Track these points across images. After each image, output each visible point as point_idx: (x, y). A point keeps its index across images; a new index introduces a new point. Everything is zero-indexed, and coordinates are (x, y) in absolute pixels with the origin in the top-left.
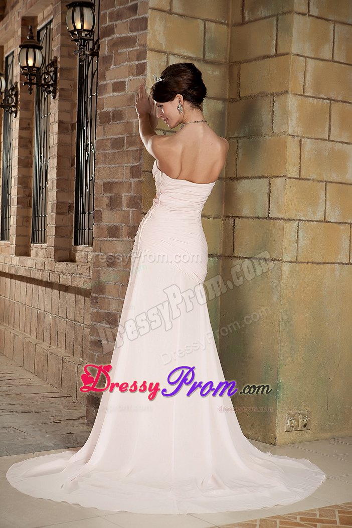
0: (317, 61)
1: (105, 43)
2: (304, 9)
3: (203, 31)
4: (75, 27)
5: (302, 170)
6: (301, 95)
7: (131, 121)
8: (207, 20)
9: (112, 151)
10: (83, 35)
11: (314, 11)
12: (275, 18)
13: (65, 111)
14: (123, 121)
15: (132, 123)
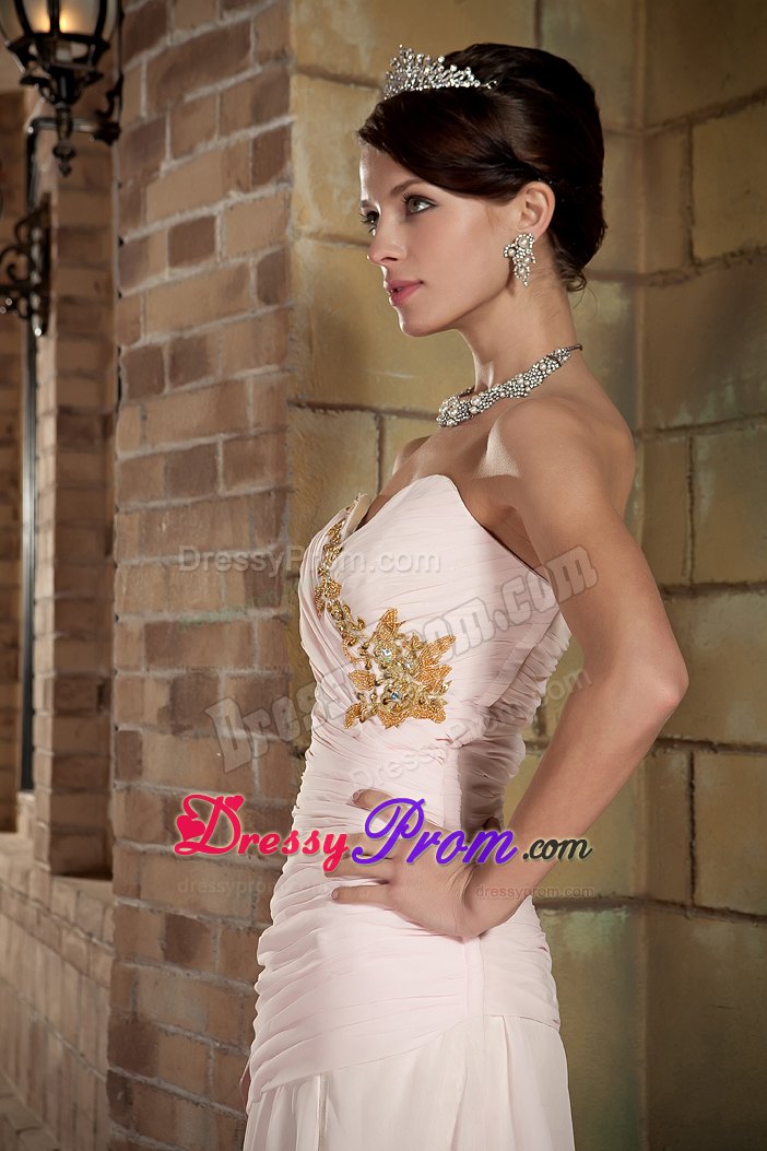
4: (25, 23)
7: (238, 375)
9: (176, 502)
10: (63, 55)
13: (80, 374)
14: (211, 380)
15: (241, 383)
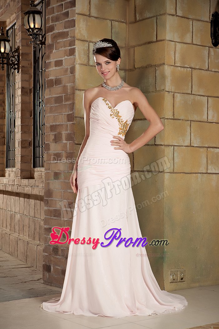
0: (182, 44)
1: (49, 36)
2: (173, 12)
3: (111, 27)
4: (30, 26)
5: (175, 114)
6: (173, 66)
7: (66, 85)
8: (113, 20)
9: (55, 105)
10: (35, 31)
11: (179, 13)
12: (155, 18)
13: (25, 80)
14: (62, 85)
15: (67, 86)
